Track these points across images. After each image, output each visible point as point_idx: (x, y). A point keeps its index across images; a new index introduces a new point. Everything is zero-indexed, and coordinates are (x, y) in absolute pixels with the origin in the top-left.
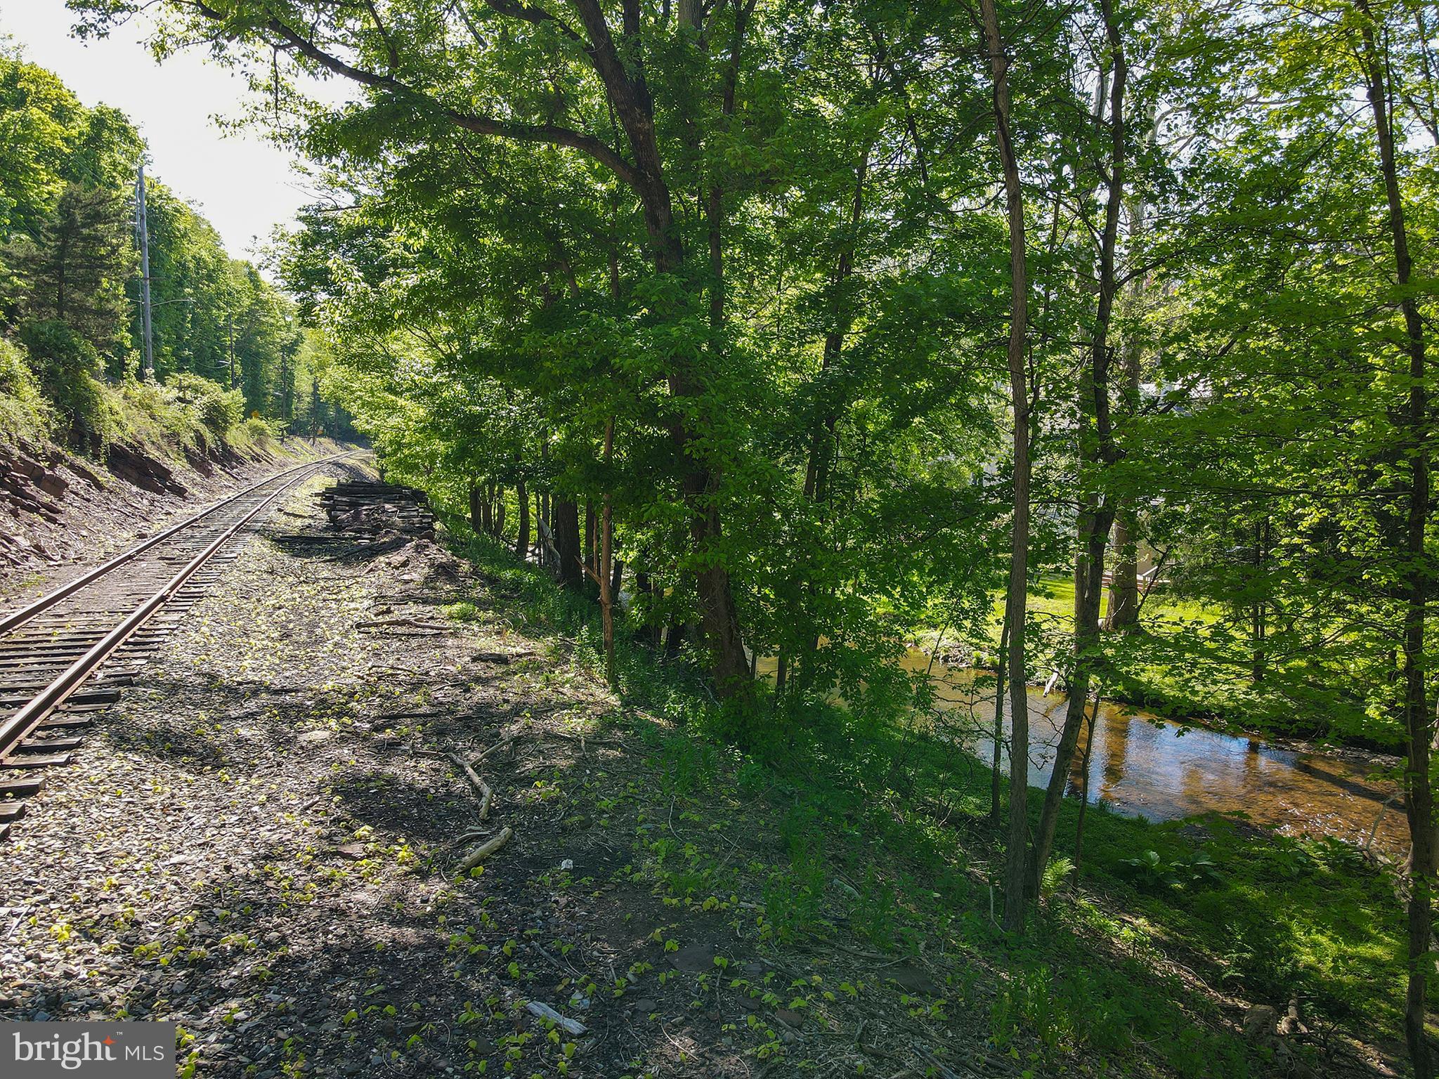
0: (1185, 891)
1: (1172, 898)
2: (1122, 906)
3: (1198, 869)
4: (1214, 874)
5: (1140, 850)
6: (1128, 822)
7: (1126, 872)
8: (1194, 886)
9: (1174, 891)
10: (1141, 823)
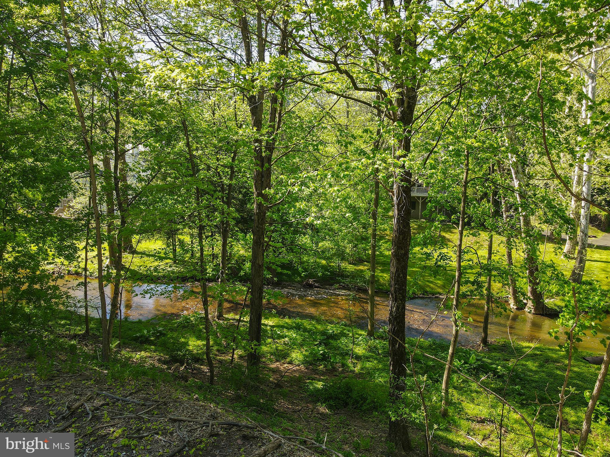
0: (155, 340)
1: (151, 343)
2: (136, 350)
3: (158, 332)
4: (163, 332)
5: (140, 331)
6: (135, 322)
7: (136, 339)
8: (158, 337)
9: (151, 340)
10: (140, 322)
